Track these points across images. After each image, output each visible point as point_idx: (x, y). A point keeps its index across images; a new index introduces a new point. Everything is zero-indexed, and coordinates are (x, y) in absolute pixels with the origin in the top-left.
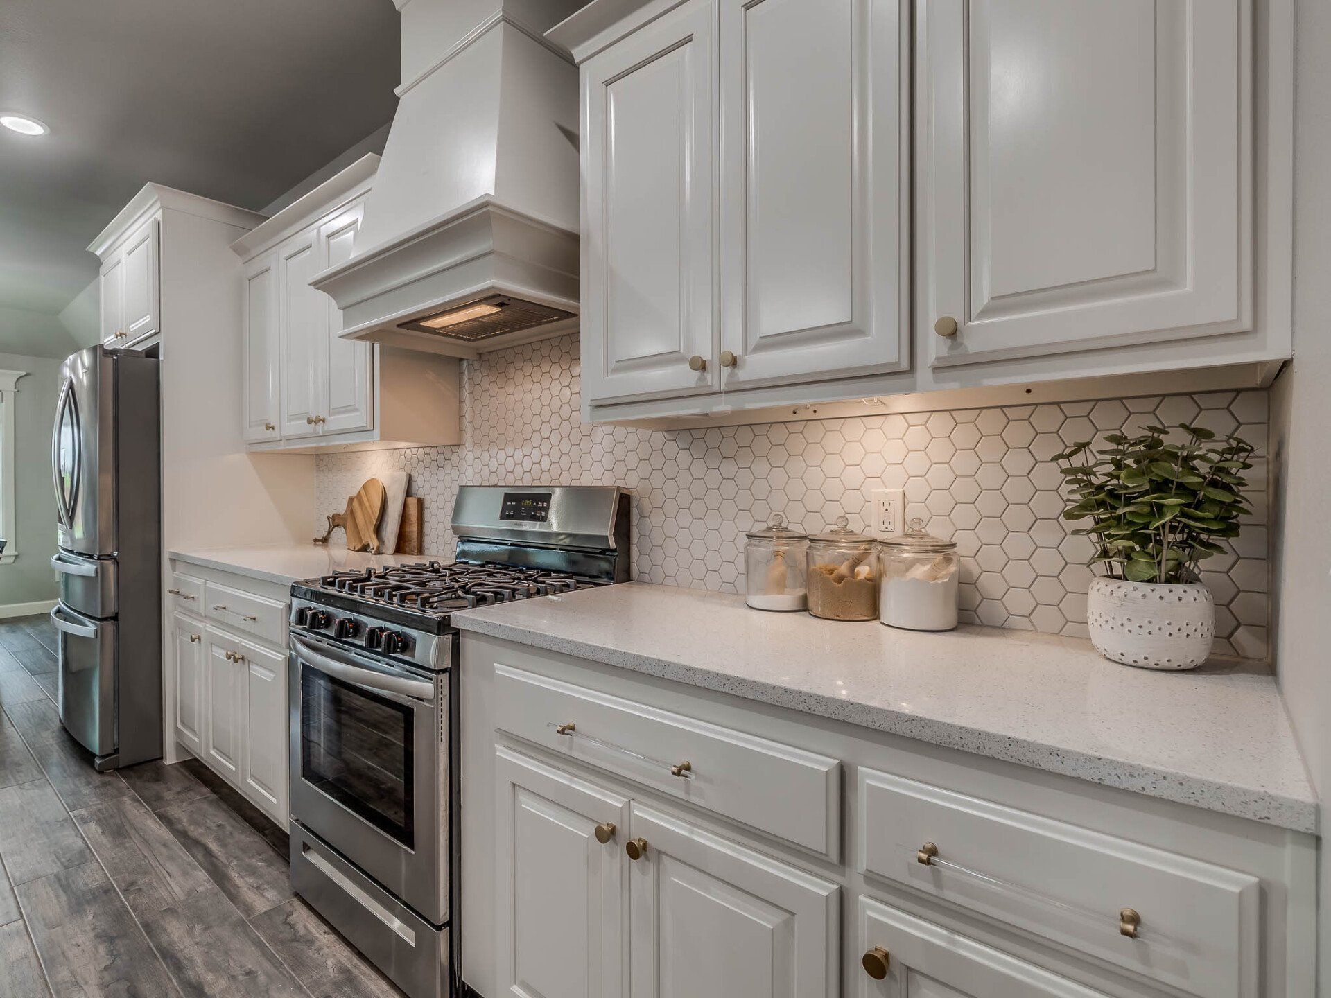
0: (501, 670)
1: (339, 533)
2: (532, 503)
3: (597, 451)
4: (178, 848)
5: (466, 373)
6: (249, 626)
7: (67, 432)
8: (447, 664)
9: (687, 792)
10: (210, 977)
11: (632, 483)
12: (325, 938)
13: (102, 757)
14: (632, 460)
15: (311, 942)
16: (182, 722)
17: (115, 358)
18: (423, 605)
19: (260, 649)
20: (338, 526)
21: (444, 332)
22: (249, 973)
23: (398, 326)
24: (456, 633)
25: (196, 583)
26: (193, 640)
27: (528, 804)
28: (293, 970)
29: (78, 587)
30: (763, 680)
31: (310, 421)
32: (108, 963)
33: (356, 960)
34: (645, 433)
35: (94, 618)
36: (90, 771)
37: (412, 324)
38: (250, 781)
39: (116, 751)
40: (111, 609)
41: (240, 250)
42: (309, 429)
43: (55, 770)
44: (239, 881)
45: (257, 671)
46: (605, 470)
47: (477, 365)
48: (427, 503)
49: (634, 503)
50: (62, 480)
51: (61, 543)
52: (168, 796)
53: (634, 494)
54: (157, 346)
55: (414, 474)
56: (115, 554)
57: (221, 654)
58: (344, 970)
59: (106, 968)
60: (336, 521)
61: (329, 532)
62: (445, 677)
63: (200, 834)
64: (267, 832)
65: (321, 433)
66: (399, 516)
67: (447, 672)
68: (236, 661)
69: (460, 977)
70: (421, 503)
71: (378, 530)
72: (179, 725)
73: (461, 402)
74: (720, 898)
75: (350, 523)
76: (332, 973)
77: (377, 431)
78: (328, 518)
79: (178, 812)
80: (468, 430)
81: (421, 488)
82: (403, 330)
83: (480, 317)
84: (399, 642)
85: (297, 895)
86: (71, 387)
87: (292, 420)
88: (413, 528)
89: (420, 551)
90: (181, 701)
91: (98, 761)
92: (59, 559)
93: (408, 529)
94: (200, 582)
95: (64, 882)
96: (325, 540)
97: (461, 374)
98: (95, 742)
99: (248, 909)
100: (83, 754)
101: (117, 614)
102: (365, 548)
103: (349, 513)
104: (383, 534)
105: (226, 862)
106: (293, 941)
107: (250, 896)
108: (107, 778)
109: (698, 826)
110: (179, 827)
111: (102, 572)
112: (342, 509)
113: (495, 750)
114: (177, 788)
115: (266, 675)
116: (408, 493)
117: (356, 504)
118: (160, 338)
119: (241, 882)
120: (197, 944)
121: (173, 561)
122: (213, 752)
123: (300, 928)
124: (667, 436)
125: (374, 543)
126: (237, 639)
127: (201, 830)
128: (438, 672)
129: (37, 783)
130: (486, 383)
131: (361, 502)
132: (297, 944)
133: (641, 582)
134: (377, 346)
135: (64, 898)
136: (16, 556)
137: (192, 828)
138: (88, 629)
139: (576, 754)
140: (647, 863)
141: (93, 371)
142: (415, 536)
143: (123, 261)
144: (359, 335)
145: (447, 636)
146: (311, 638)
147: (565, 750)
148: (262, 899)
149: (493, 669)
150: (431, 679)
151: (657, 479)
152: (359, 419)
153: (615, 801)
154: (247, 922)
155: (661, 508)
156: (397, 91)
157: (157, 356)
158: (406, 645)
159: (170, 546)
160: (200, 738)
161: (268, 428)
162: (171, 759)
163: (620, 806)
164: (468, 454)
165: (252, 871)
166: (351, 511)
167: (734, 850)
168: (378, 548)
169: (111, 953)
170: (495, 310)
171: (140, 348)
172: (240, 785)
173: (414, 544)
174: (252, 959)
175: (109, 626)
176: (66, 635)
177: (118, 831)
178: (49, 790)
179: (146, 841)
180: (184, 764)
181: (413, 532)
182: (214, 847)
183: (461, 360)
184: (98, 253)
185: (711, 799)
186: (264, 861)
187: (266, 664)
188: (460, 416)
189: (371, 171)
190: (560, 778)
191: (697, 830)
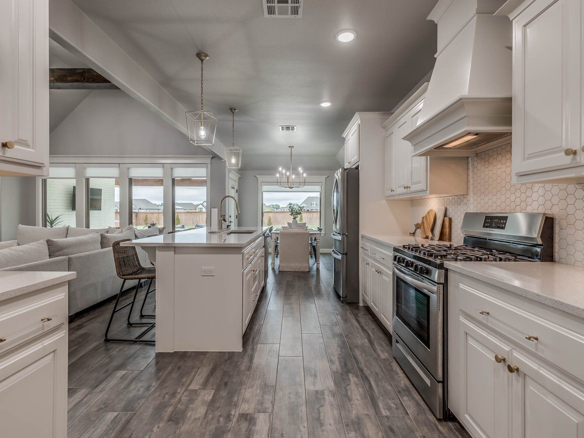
0: (462, 286)
1: (419, 231)
2: (498, 221)
3: (535, 196)
4: (360, 330)
5: (470, 162)
6: (381, 260)
7: (335, 194)
8: (442, 281)
9: (536, 350)
10: (365, 369)
11: (555, 211)
12: (402, 375)
13: (343, 298)
14: (555, 200)
15: (397, 374)
16: (364, 292)
17: (347, 171)
18: (435, 258)
19: (385, 270)
20: (418, 228)
21: (455, 148)
22: (376, 373)
23: (435, 149)
24: (447, 270)
25: (368, 245)
26: (367, 264)
27: (471, 342)
28: (390, 379)
29: (338, 243)
30: (573, 304)
31: (405, 188)
32: (340, 353)
33: (411, 386)
34: (563, 186)
35: (341, 254)
36: (340, 301)
37: (440, 147)
38: (382, 315)
39: (346, 297)
40: (345, 251)
41: (384, 128)
42: (405, 191)
43: (331, 299)
44: (377, 347)
45: (384, 277)
46: (540, 205)
47: (475, 159)
48: (453, 220)
49: (556, 222)
50: (334, 210)
51: (334, 230)
52: (360, 315)
53: (556, 217)
54: (358, 166)
55: (448, 207)
56: (347, 234)
57: (374, 270)
58: (406, 386)
59: (339, 354)
60: (418, 226)
61: (415, 231)
62: (441, 286)
63: (367, 329)
64: (387, 335)
65: (409, 192)
66: (441, 225)
67: (442, 284)
68: (378, 273)
69: (447, 406)
70: (450, 220)
71: (432, 230)
72: (363, 293)
73: (468, 175)
74: (551, 401)
75: (422, 227)
76: (402, 386)
77: (428, 191)
78: (415, 225)
79: (362, 320)
80: (471, 187)
81: (450, 214)
82: (437, 150)
83: (469, 140)
84: (425, 270)
85: (394, 358)
86: (336, 181)
87: (400, 188)
88: (447, 230)
89: (450, 240)
90: (364, 284)
91: (341, 299)
92: (333, 234)
93: (445, 231)
94: (369, 245)
95: (332, 329)
96: (414, 234)
97: (468, 163)
98: (341, 294)
99: (379, 356)
100: (338, 296)
101: (347, 253)
102: (427, 237)
103: (422, 223)
104: (434, 232)
105: (374, 340)
106: (391, 370)
107: (380, 353)
108: (344, 305)
109: (543, 367)
110: (361, 324)
111: (343, 238)
112: (420, 222)
113: (459, 318)
114: (362, 313)
115: (387, 279)
116: (445, 215)
117: (425, 219)
118: (359, 163)
119: (378, 348)
120: (363, 358)
121: (362, 237)
122: (372, 303)
123: (394, 369)
124: (577, 186)
125: (430, 235)
126: (379, 265)
127: (368, 328)
128: (438, 284)
129: (327, 301)
130: (479, 166)
131: (426, 219)
132: (392, 372)
133: (560, 263)
134: (429, 157)
135: (331, 333)
136: (325, 234)
137: (365, 326)
138: (339, 257)
139: (489, 324)
140: (519, 378)
141: (342, 174)
142: (447, 233)
143: (350, 139)
144: (420, 154)
145: (443, 270)
146: (399, 267)
147: (485, 322)
148: (383, 355)
149: (459, 285)
150: (436, 286)
151: (571, 210)
152: (422, 186)
153: (506, 348)
154: (377, 358)
155: (573, 225)
156: (435, 56)
157: (358, 169)
158: (428, 272)
159: (362, 232)
160: (369, 298)
161: (392, 191)
162: (361, 304)
163: (508, 350)
164: (471, 198)
165: (381, 346)
166: (423, 222)
167: (558, 381)
168: (432, 237)
169: (341, 351)
170: (474, 137)
171: (354, 167)
172: (379, 316)
173: (447, 237)
174: (378, 370)
175: (345, 256)
176: (335, 258)
177: (346, 320)
178: (330, 304)
179: (352, 325)
180: (364, 306)
181: (446, 232)
182: (370, 334)
183: (468, 157)
184: (344, 137)
185: (547, 355)
186: (386, 344)
187: (387, 275)
188: (468, 182)
189: (425, 90)
190: (484, 334)
191: (542, 368)
